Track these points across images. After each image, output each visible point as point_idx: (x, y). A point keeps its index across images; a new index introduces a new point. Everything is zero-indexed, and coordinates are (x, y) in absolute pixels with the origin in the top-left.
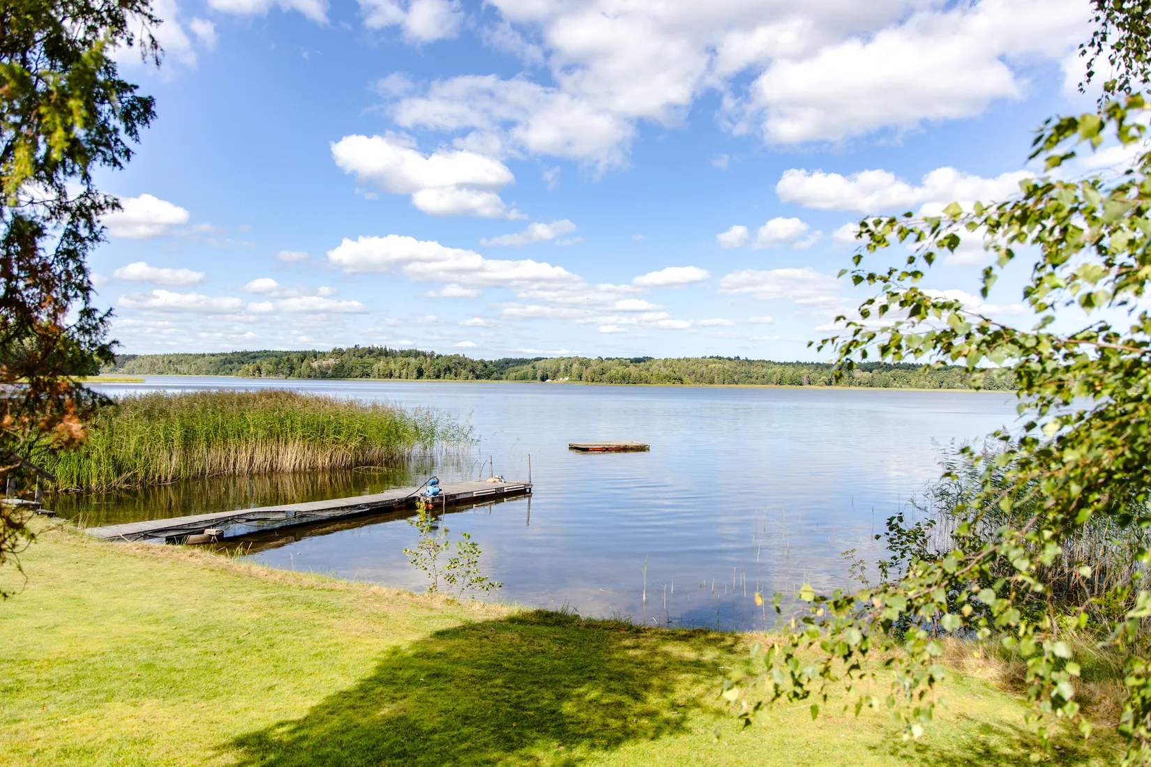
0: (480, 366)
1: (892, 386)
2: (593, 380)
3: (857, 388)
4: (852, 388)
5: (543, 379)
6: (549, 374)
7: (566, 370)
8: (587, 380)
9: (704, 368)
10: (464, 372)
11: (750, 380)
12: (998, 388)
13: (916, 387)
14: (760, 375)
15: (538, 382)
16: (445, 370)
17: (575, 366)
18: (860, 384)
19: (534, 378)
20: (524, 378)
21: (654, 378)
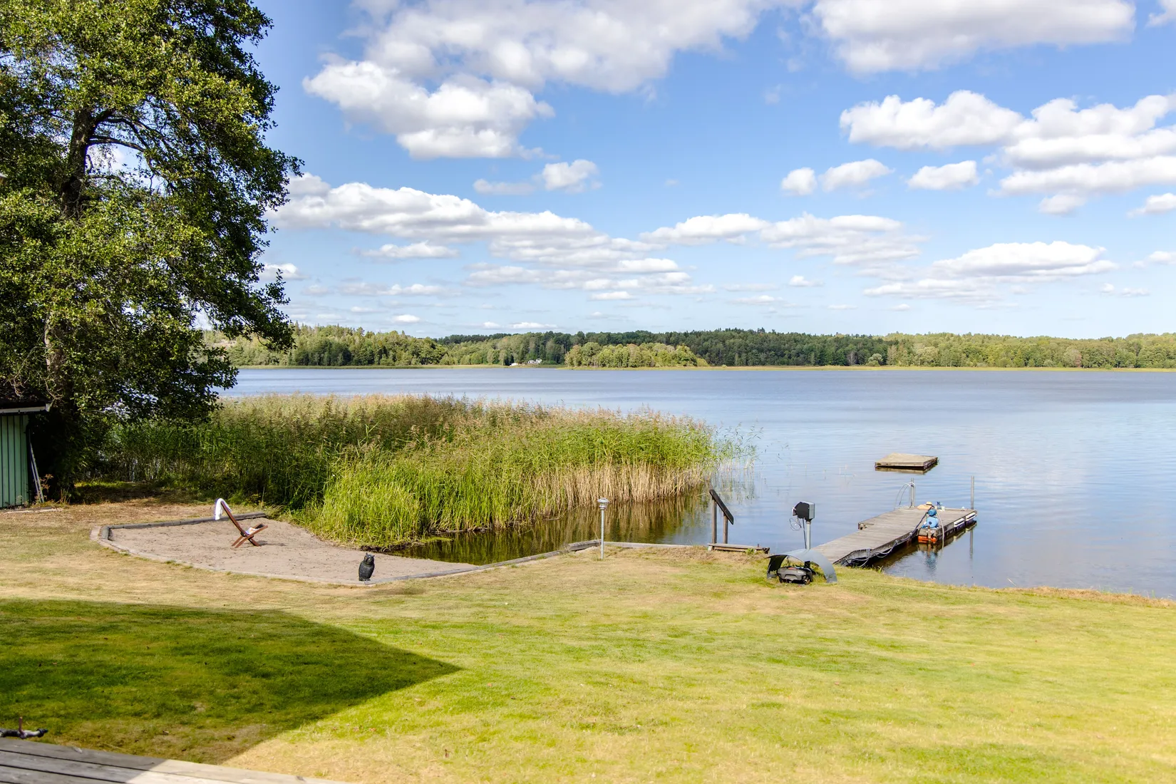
0: (427, 346)
1: (964, 365)
2: (580, 363)
3: (918, 368)
4: (913, 368)
5: (508, 362)
6: (515, 355)
7: (537, 350)
8: (572, 364)
9: (720, 345)
10: (405, 355)
11: (781, 359)
12: (1100, 365)
13: (995, 365)
14: (793, 352)
15: (501, 366)
16: (380, 353)
17: (550, 344)
18: (922, 363)
19: (496, 361)
20: (482, 360)
21: (659, 358)
